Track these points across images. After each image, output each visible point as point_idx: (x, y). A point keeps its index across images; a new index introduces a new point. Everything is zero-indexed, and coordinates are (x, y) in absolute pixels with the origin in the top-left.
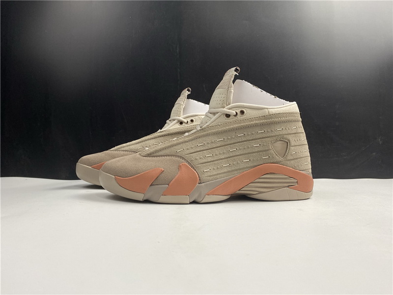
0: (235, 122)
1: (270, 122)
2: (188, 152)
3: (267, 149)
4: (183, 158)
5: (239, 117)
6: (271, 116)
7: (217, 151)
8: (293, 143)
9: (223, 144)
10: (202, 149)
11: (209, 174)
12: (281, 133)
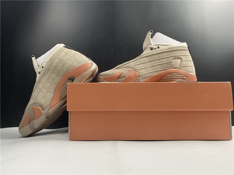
0: (155, 52)
1: (172, 50)
2: (134, 65)
3: (170, 62)
4: (131, 68)
5: (157, 50)
6: (172, 48)
7: (146, 64)
8: (184, 60)
9: (149, 61)
10: (140, 63)
11: (143, 73)
12: (177, 55)
